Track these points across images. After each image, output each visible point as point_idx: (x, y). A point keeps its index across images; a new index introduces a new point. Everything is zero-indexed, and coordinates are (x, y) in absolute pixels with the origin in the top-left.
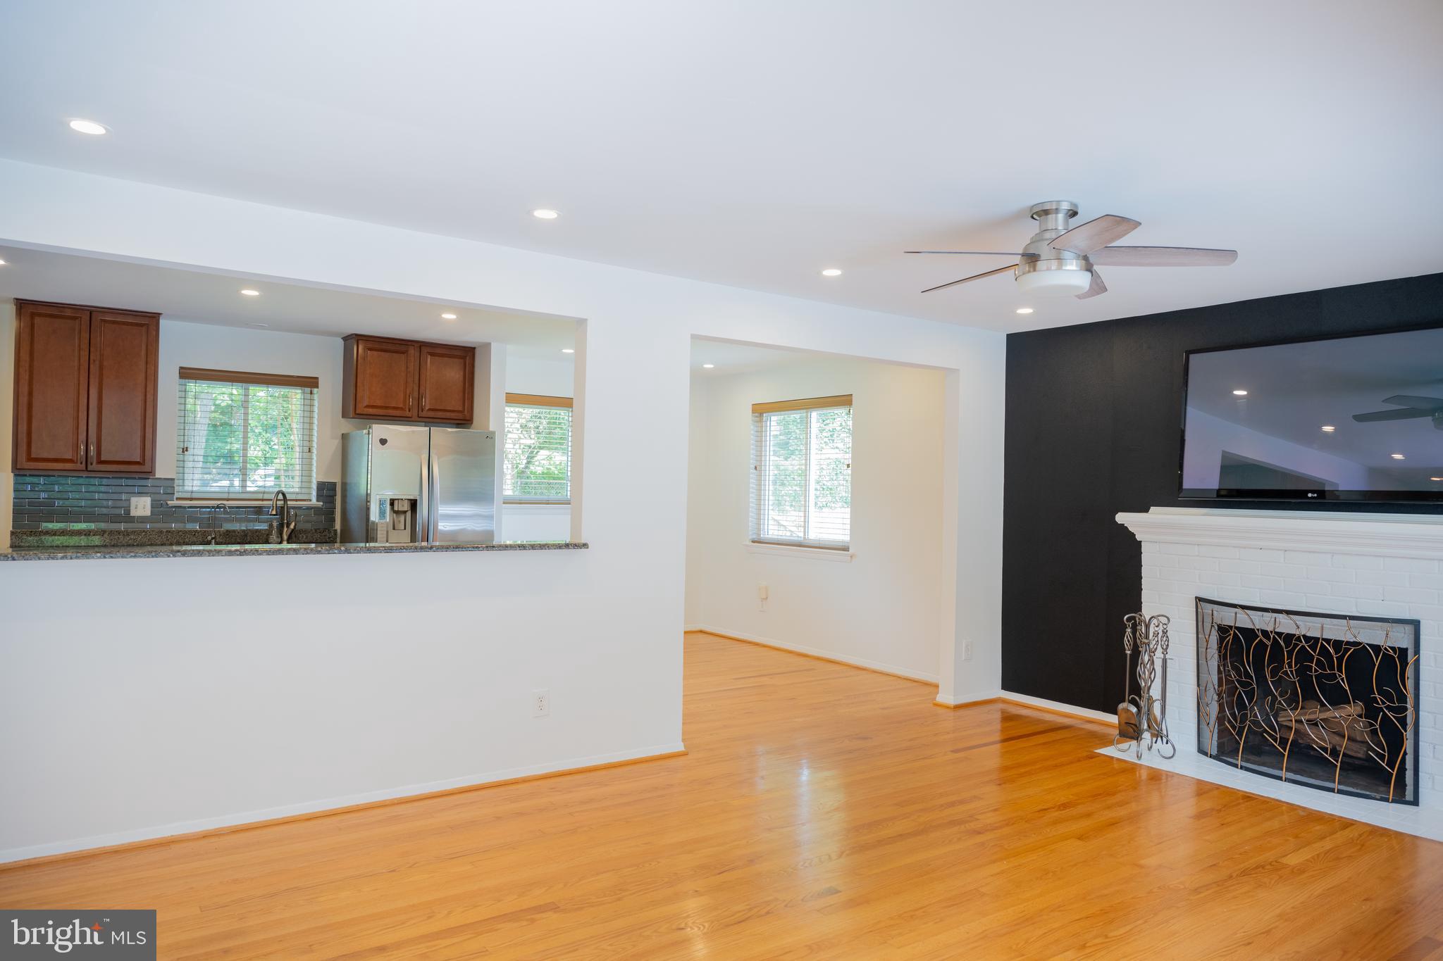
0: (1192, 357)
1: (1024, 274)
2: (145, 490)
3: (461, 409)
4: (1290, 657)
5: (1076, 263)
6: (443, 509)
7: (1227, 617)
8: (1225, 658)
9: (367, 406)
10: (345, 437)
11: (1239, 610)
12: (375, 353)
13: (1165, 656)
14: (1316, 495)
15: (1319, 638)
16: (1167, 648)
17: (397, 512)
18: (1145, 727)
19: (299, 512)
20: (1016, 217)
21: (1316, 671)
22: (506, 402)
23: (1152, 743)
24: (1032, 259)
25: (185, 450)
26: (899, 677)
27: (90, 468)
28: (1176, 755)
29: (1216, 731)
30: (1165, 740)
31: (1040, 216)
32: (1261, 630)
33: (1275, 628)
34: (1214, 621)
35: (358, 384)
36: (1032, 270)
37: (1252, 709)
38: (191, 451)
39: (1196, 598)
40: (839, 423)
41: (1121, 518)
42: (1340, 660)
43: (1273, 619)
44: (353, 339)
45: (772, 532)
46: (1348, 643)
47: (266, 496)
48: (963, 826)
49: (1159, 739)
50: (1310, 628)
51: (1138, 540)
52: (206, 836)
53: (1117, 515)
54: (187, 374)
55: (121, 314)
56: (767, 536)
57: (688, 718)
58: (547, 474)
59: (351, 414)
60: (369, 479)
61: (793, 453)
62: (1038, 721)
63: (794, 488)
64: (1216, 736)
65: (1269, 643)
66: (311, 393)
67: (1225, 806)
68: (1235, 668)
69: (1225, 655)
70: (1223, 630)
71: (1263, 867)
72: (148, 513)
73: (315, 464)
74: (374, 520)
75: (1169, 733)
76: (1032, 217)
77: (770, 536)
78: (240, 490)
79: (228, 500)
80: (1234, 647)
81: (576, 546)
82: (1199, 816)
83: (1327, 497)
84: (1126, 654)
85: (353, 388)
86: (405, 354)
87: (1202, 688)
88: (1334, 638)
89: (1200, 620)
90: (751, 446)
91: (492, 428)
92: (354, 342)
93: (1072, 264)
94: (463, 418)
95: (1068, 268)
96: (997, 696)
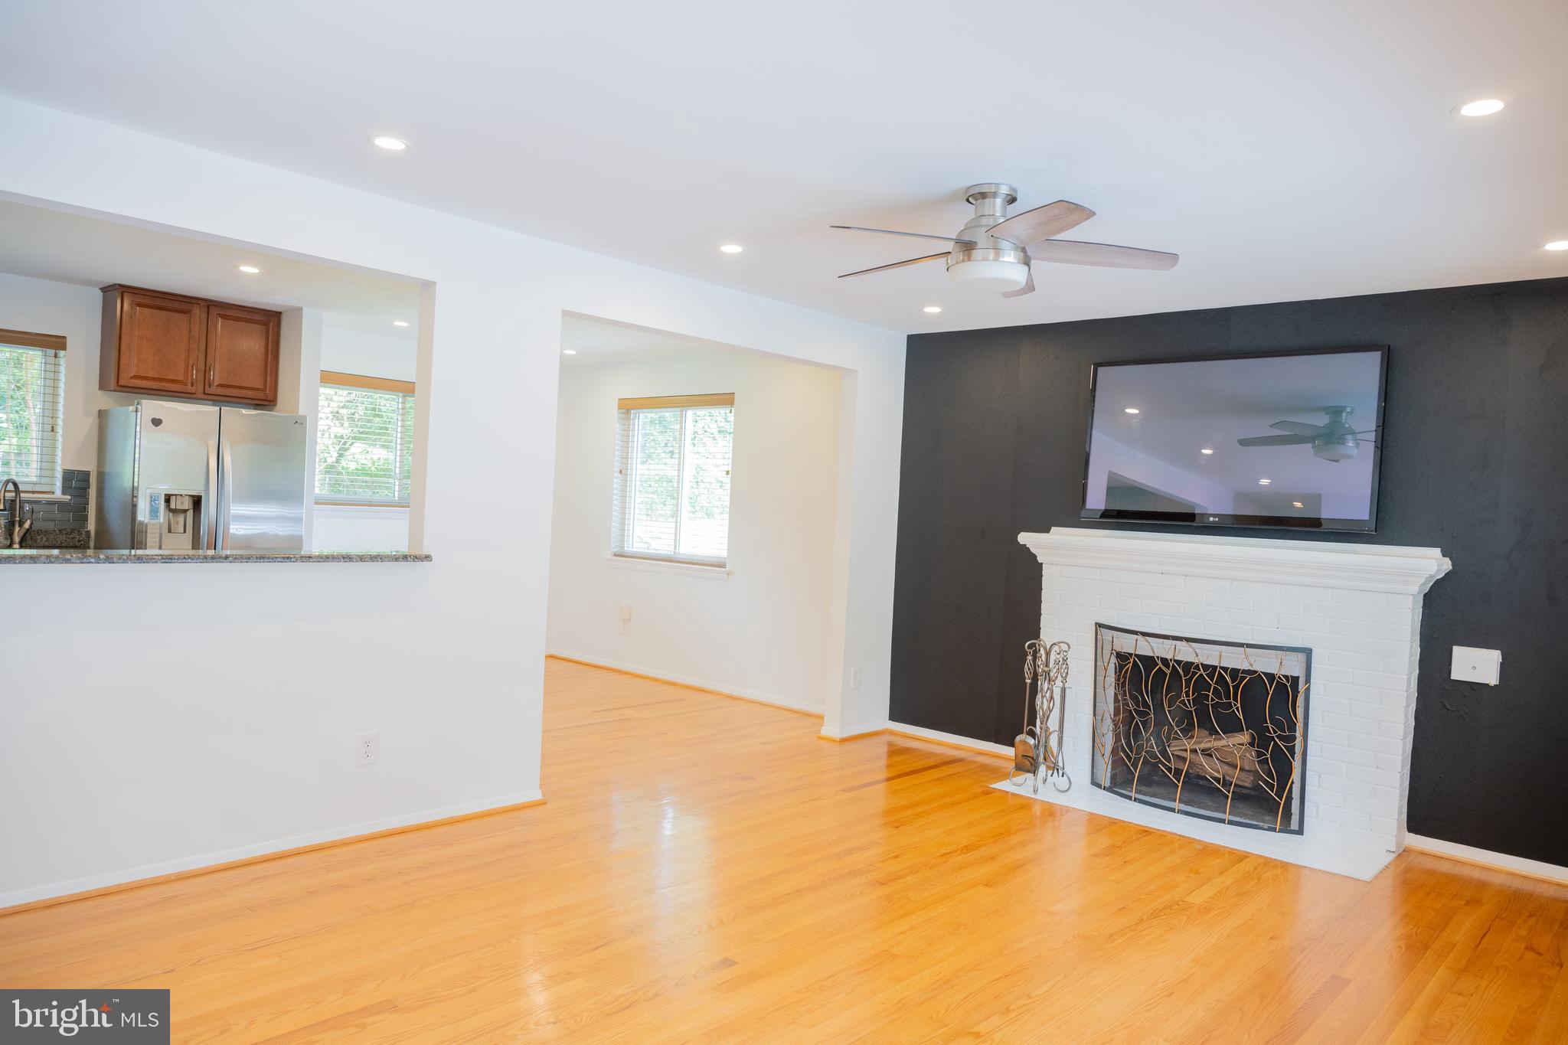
0: (1101, 369)
1: (957, 263)
3: (260, 386)
4: (1188, 686)
5: (1014, 255)
6: (236, 509)
7: (1127, 644)
8: (1123, 686)
9: (135, 377)
10: (102, 415)
11: (1140, 637)
12: (147, 311)
13: (1064, 685)
14: (1217, 519)
15: (1217, 667)
16: (1066, 677)
17: (175, 511)
18: (1042, 760)
19: (36, 508)
20: (950, 198)
21: (1213, 700)
22: (321, 382)
23: (1047, 775)
24: (967, 247)
26: (779, 708)
28: (1072, 788)
29: (1110, 761)
30: (1061, 772)
31: (976, 200)
32: (1161, 658)
33: (1174, 656)
34: (1114, 648)
35: (123, 348)
36: (966, 259)
37: (1149, 740)
39: (1096, 624)
41: (1024, 538)
42: (1236, 688)
43: (1173, 647)
44: (115, 292)
45: (635, 545)
46: (1244, 671)
48: (864, 877)
49: (1055, 771)
50: (1208, 656)
51: (1040, 561)
53: (1019, 535)
56: (631, 549)
58: (363, 471)
59: (113, 385)
60: (136, 469)
62: (929, 755)
64: (1110, 767)
65: (1168, 672)
66: (56, 356)
67: (1125, 842)
68: (1132, 696)
69: (1123, 684)
70: (1122, 657)
71: (1171, 907)
73: (60, 447)
74: (143, 519)
75: (1065, 764)
76: (968, 201)
77: (634, 549)
80: (1133, 674)
81: (416, 558)
84: (1026, 683)
85: (115, 354)
86: (188, 315)
87: (1099, 718)
88: (1231, 666)
89: (1099, 646)
90: (617, 447)
91: (301, 412)
92: (117, 294)
93: (1010, 256)
94: (264, 398)
95: (1006, 259)
96: (885, 727)
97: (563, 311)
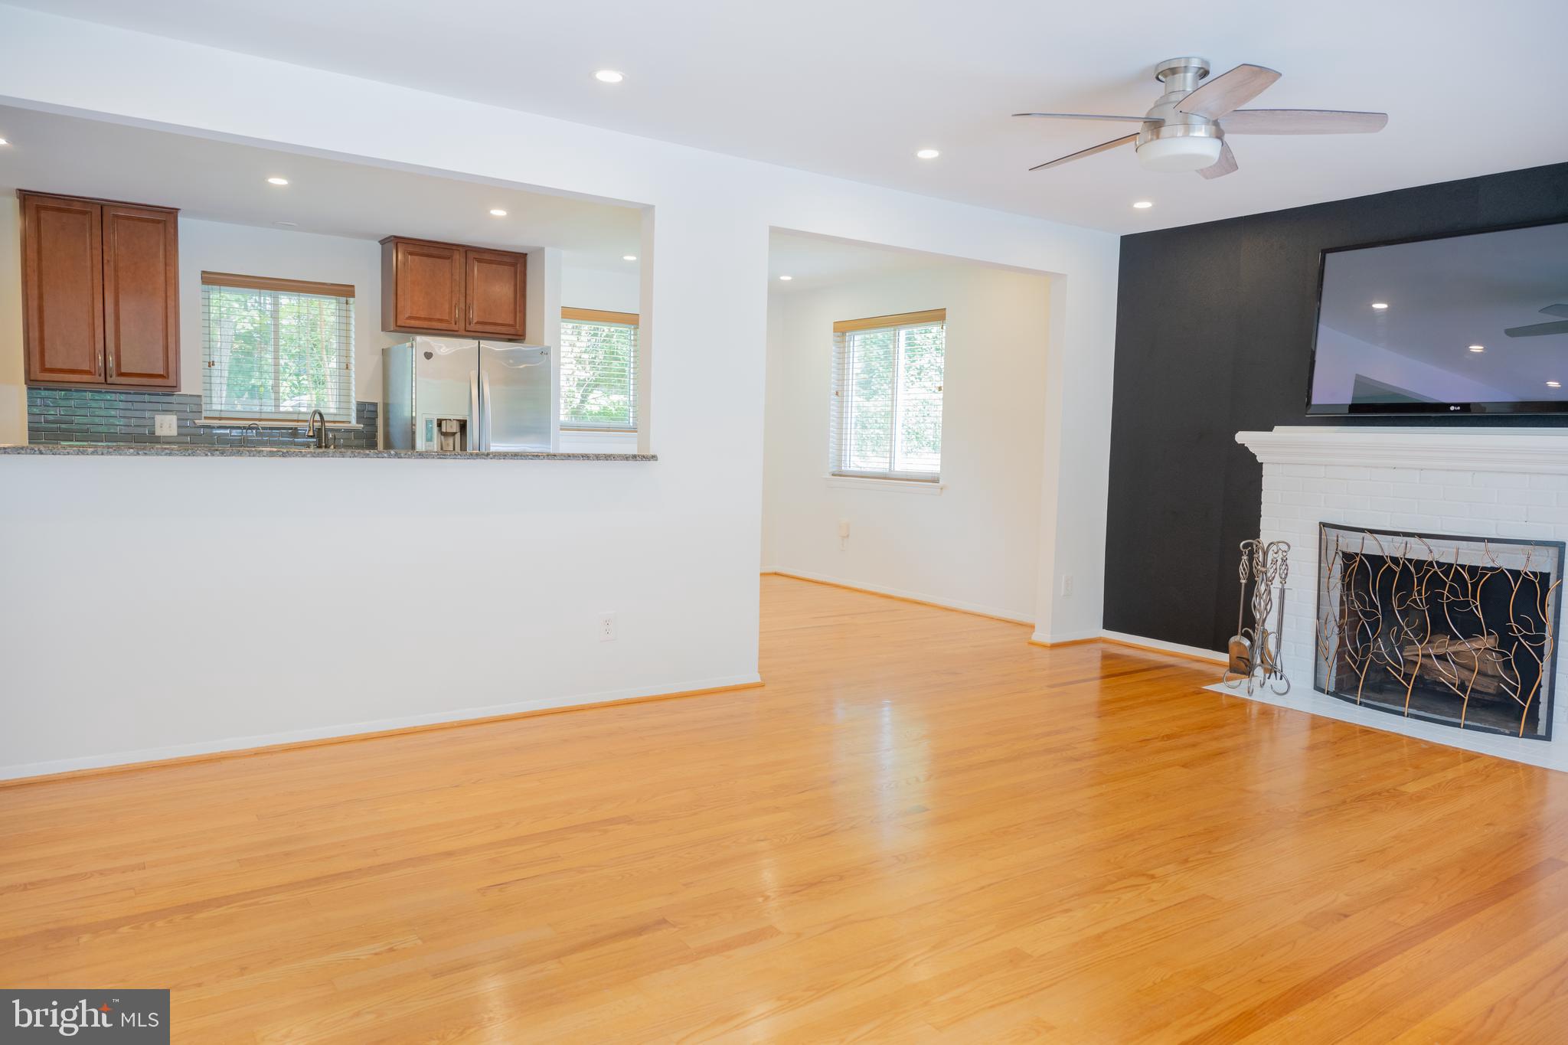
0: (1329, 256)
1: (1146, 142)
2: (170, 407)
3: (512, 323)
4: (1420, 584)
5: (1205, 129)
7: (1353, 544)
8: (1349, 589)
9: (410, 318)
10: (385, 353)
11: (1367, 535)
12: (416, 258)
13: (1283, 586)
14: (1459, 408)
15: (1453, 565)
16: (1285, 578)
17: (445, 434)
18: (1259, 661)
19: (338, 435)
20: (1138, 79)
21: (1448, 598)
22: (562, 316)
23: (1264, 679)
24: (1155, 125)
25: (211, 364)
26: (992, 618)
27: (109, 380)
28: (1290, 691)
29: (1335, 666)
30: (1279, 675)
31: (1166, 76)
32: (1391, 557)
33: (1405, 554)
34: (1339, 548)
35: (399, 292)
36: (1155, 137)
37: (1375, 642)
38: (217, 366)
39: (1320, 523)
40: (927, 360)
41: (1241, 437)
42: (1475, 585)
43: (1404, 545)
44: (394, 242)
45: (855, 462)
46: (1484, 568)
47: (301, 417)
48: (1059, 754)
49: (1273, 674)
50: (1444, 552)
51: (1259, 461)
52: (258, 753)
53: (1237, 435)
54: (210, 279)
55: (134, 209)
56: (848, 471)
57: (764, 653)
59: (392, 326)
60: (414, 404)
61: (875, 392)
62: (1141, 661)
63: (877, 431)
64: (1334, 671)
65: (1398, 570)
66: (347, 303)
67: (1341, 739)
68: (1358, 597)
69: (1349, 584)
70: (1348, 557)
71: (1380, 794)
72: (174, 432)
73: (354, 383)
74: (420, 444)
75: (1284, 666)
76: (1157, 78)
77: (850, 471)
78: (273, 409)
79: (260, 420)
80: (1359, 577)
81: (644, 458)
82: (1312, 748)
83: (1472, 411)
84: (1241, 584)
85: (393, 297)
86: (450, 260)
87: (1322, 621)
88: (1467, 563)
89: (1323, 547)
90: (833, 370)
91: (546, 343)
92: (392, 245)
93: (1200, 130)
94: (515, 334)
95: (1196, 134)
96: (1098, 636)
97: (770, 227)
